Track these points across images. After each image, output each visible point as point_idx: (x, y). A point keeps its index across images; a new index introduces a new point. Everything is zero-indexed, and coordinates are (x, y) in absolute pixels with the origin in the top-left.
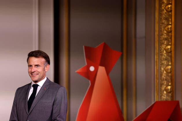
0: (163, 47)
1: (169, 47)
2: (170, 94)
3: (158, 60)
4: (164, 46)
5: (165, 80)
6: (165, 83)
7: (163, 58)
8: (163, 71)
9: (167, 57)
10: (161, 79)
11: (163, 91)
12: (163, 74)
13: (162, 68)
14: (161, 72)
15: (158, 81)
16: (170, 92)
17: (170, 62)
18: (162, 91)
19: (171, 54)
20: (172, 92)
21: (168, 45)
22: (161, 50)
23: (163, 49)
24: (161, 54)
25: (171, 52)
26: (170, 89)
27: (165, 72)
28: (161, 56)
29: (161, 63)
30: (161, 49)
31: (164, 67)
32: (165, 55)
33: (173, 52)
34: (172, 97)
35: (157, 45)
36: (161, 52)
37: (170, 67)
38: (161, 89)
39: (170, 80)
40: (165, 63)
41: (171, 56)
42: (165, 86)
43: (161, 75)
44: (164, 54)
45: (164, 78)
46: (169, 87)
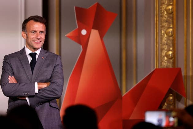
0: (163, 8)
1: (170, 7)
2: (171, 61)
3: (157, 22)
4: (164, 6)
5: (165, 44)
6: (166, 47)
7: (164, 20)
8: (164, 34)
9: (168, 18)
10: (161, 43)
11: (164, 57)
12: (163, 38)
13: (162, 30)
14: (161, 35)
15: (157, 46)
16: (172, 58)
17: (171, 24)
18: (162, 57)
19: (173, 15)
20: (174, 58)
21: (169, 5)
22: (161, 11)
23: (163, 9)
24: (161, 15)
25: (172, 12)
26: (172, 55)
27: (166, 36)
28: (161, 17)
29: (161, 26)
30: (162, 9)
31: (165, 30)
32: (166, 16)
33: (175, 13)
34: (174, 63)
35: (157, 5)
36: (161, 14)
37: (171, 30)
38: (161, 54)
39: (171, 45)
40: (166, 25)
41: (173, 18)
42: (166, 51)
43: (162, 39)
44: (164, 15)
45: (164, 43)
46: (170, 53)
